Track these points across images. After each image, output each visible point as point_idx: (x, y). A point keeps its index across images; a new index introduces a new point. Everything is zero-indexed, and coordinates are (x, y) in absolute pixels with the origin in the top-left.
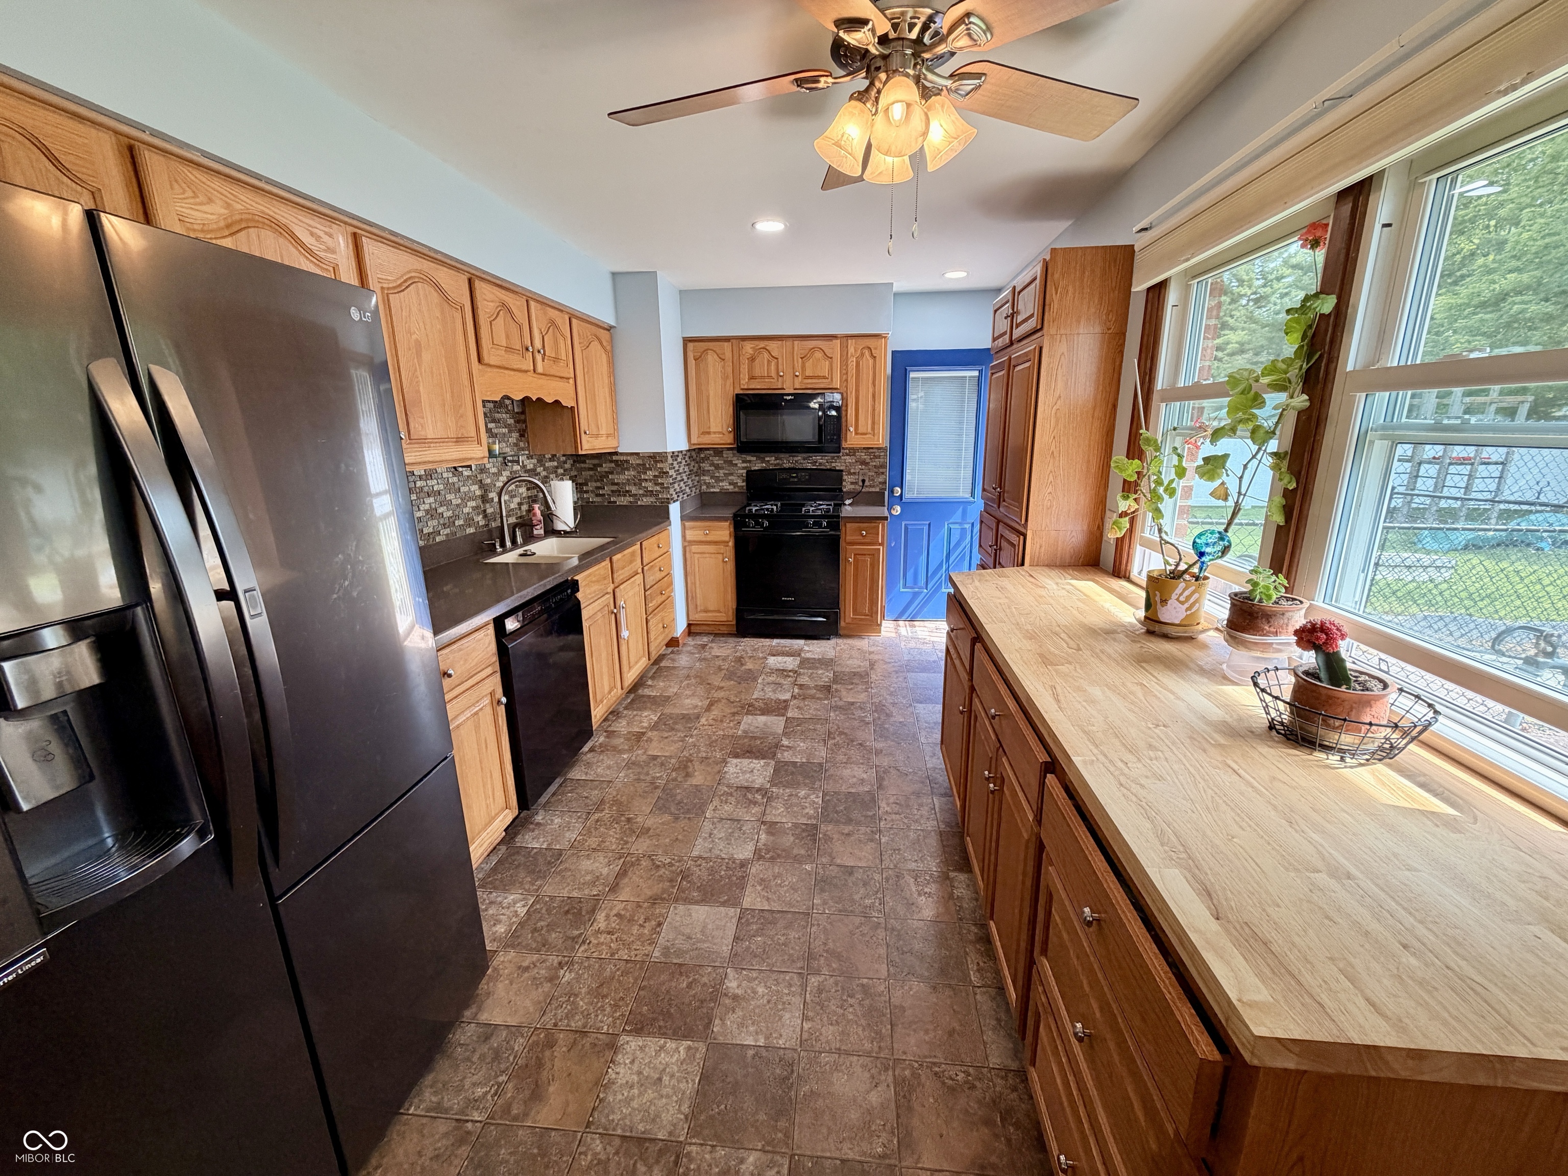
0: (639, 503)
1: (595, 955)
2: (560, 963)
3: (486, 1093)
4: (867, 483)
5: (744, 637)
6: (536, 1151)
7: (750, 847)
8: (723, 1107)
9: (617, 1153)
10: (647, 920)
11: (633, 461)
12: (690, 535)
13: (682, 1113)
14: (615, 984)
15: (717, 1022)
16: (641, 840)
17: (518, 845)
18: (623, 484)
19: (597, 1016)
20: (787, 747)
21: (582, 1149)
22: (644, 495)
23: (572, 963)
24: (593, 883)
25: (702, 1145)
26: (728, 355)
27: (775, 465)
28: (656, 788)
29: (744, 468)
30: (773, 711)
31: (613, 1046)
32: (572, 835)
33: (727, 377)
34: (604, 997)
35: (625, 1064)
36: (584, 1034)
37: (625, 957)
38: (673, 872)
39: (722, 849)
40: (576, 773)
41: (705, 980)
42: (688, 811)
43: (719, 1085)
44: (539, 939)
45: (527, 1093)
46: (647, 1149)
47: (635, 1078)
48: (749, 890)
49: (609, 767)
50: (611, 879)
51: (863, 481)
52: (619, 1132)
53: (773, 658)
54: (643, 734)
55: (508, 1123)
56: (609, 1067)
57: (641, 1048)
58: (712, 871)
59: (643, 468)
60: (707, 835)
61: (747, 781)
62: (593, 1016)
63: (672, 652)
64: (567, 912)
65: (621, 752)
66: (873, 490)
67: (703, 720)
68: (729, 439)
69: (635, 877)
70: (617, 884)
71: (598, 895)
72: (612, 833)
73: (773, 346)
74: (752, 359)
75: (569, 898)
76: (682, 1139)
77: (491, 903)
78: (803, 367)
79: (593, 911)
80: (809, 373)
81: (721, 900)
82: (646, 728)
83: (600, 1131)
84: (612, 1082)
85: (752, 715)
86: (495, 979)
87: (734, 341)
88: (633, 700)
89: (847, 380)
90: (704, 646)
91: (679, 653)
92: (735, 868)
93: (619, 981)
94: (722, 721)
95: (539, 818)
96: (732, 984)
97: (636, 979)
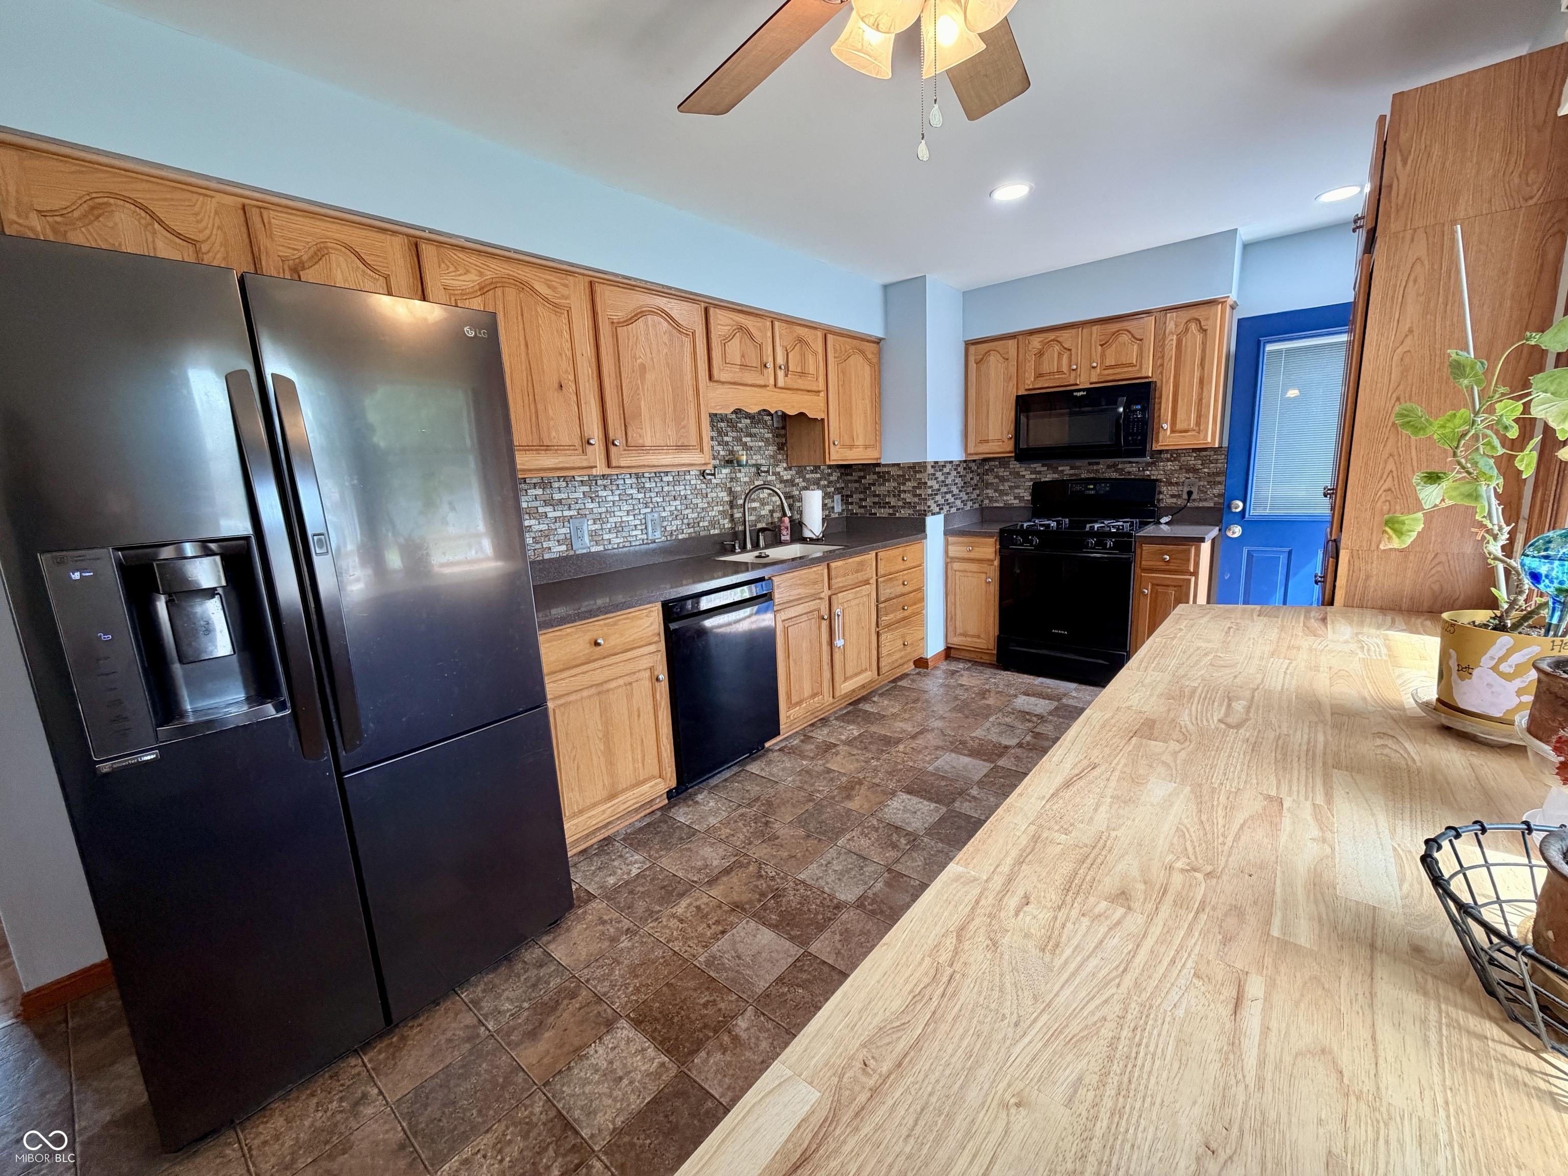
0: (897, 515)
1: (656, 935)
2: (628, 929)
3: (509, 1010)
4: (1194, 496)
5: (1006, 669)
6: (501, 1080)
7: (858, 891)
8: (648, 1141)
9: (544, 1124)
10: (717, 922)
11: (894, 472)
12: (954, 551)
13: (614, 1124)
14: (651, 970)
15: (703, 1054)
16: (764, 845)
17: (671, 815)
18: (885, 496)
19: (619, 990)
20: (974, 797)
21: (528, 1102)
22: (903, 507)
23: (635, 934)
24: (699, 870)
25: (607, 1167)
26: (1013, 353)
27: (1071, 475)
28: (812, 800)
29: (1031, 479)
30: (985, 754)
31: (610, 1025)
32: (713, 821)
33: (1010, 379)
34: (636, 976)
35: (607, 1047)
36: (600, 1000)
37: (676, 949)
38: (769, 886)
39: (829, 884)
40: (754, 768)
41: (722, 1005)
42: (824, 833)
43: (661, 1117)
44: (629, 901)
45: (530, 1027)
46: (567, 1137)
47: (605, 1065)
48: (827, 934)
49: (783, 769)
50: (716, 871)
51: (1190, 493)
52: (560, 1106)
53: (1025, 697)
54: (835, 745)
55: (503, 1044)
56: (594, 1042)
57: (629, 1041)
58: (804, 900)
59: (902, 479)
60: (824, 863)
61: (904, 821)
62: (616, 989)
63: (918, 674)
64: (663, 887)
65: (803, 757)
66: (1206, 504)
67: (901, 747)
68: (1009, 446)
69: (735, 879)
70: (717, 879)
71: (696, 882)
72: (745, 830)
73: (1065, 336)
74: (1040, 354)
75: (674, 875)
76: (596, 1148)
77: (621, 856)
78: (1103, 355)
79: (681, 895)
80: (1110, 361)
81: (792, 933)
82: (842, 741)
83: (549, 1095)
84: (586, 1057)
85: (957, 753)
86: (579, 920)
87: (1020, 338)
88: (848, 713)
89: (1162, 365)
90: (953, 673)
91: (926, 675)
92: (828, 906)
93: (657, 968)
94: (920, 752)
95: (700, 797)
96: (742, 1024)
97: (670, 973)
